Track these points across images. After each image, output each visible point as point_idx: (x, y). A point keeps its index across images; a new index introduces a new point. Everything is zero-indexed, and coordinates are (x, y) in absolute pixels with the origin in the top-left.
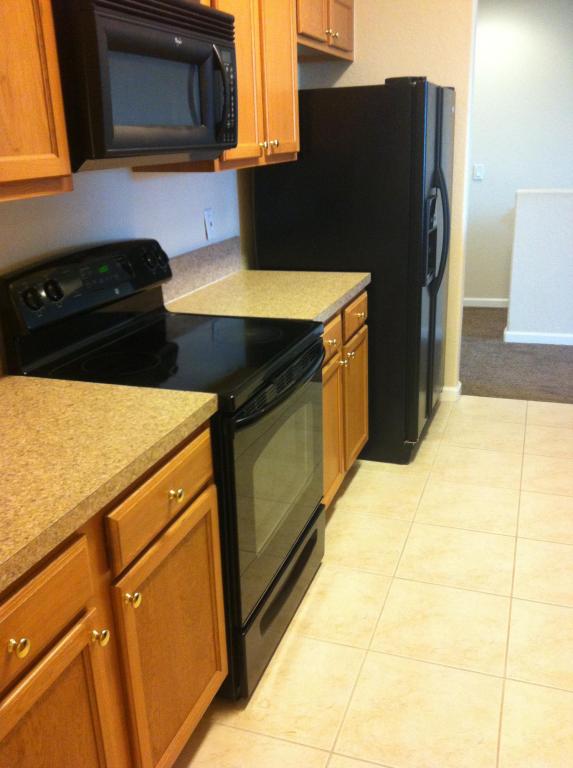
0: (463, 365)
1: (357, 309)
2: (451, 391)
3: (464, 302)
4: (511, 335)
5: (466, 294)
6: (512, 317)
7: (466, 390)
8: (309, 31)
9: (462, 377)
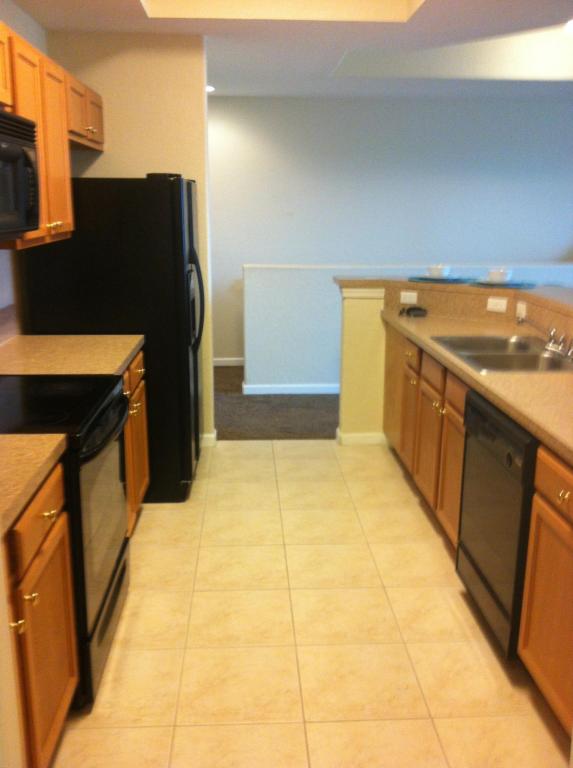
0: (216, 415)
1: (137, 367)
2: (209, 438)
3: (215, 362)
4: (249, 388)
5: (216, 354)
6: (248, 372)
7: (221, 437)
8: (77, 129)
9: (217, 426)
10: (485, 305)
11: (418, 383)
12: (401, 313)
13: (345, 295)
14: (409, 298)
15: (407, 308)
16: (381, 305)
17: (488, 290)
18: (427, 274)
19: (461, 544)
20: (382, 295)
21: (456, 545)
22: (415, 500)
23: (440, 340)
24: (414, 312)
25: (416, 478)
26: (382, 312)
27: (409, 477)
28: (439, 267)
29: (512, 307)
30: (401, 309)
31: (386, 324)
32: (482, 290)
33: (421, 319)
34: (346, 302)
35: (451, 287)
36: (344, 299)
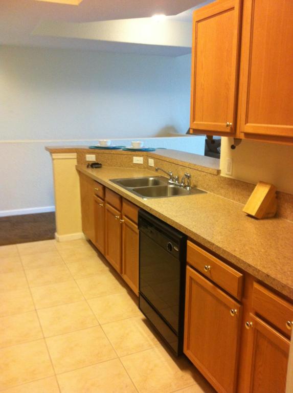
10: (132, 161)
11: (104, 206)
12: (88, 167)
13: (54, 157)
14: (91, 158)
15: (90, 164)
16: (75, 162)
17: (133, 153)
18: (99, 145)
19: (140, 293)
20: (75, 157)
21: (137, 294)
22: (107, 269)
23: (114, 181)
24: (95, 165)
25: (107, 257)
26: (77, 167)
27: (102, 256)
28: (105, 140)
29: (146, 161)
30: (87, 164)
31: (80, 172)
32: (130, 153)
33: (99, 169)
34: (55, 161)
35: (113, 151)
36: (53, 159)
